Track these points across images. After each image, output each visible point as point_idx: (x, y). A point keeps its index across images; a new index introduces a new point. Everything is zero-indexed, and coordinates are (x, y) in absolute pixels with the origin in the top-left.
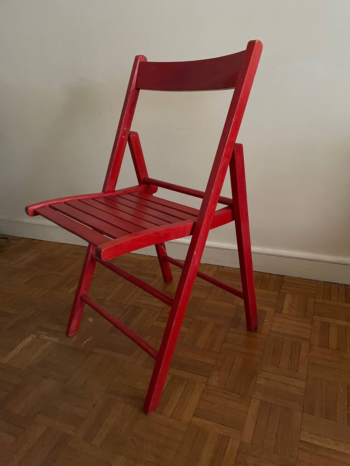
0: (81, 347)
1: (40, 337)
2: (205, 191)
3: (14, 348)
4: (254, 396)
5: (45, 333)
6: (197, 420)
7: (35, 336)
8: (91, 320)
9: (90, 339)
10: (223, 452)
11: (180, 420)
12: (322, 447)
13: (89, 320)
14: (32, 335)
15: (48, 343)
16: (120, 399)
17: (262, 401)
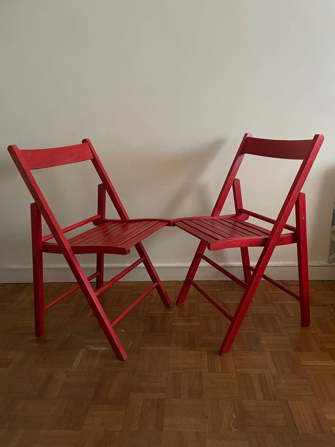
0: (129, 349)
1: (90, 349)
2: (276, 220)
3: (74, 361)
4: (264, 350)
5: (92, 346)
6: (239, 370)
7: (85, 350)
8: (123, 331)
9: (132, 343)
10: (265, 382)
11: (229, 372)
12: (316, 365)
13: (121, 331)
14: (82, 350)
15: (100, 352)
16: (181, 371)
17: (270, 351)
